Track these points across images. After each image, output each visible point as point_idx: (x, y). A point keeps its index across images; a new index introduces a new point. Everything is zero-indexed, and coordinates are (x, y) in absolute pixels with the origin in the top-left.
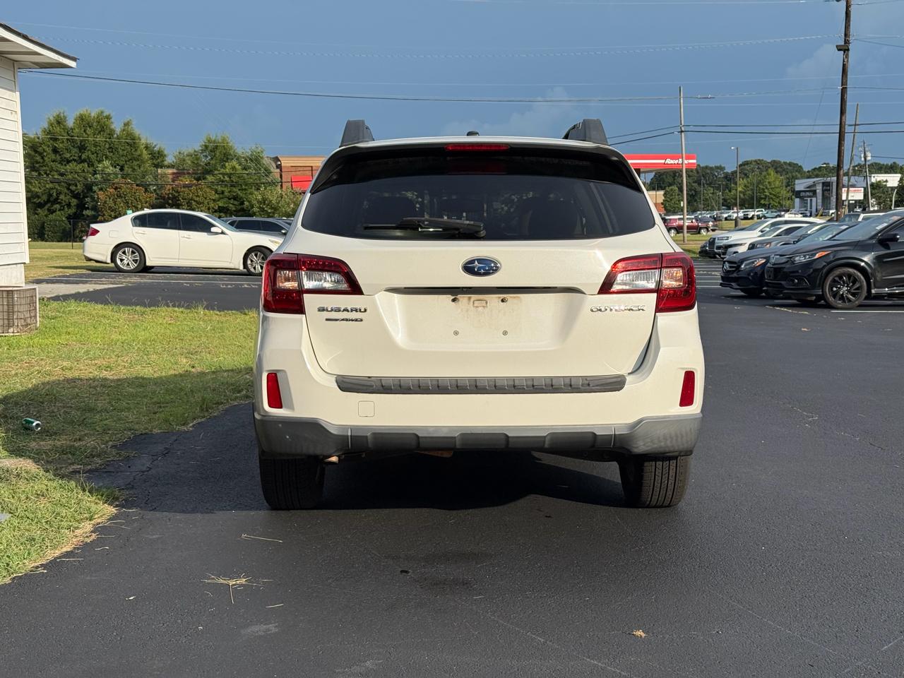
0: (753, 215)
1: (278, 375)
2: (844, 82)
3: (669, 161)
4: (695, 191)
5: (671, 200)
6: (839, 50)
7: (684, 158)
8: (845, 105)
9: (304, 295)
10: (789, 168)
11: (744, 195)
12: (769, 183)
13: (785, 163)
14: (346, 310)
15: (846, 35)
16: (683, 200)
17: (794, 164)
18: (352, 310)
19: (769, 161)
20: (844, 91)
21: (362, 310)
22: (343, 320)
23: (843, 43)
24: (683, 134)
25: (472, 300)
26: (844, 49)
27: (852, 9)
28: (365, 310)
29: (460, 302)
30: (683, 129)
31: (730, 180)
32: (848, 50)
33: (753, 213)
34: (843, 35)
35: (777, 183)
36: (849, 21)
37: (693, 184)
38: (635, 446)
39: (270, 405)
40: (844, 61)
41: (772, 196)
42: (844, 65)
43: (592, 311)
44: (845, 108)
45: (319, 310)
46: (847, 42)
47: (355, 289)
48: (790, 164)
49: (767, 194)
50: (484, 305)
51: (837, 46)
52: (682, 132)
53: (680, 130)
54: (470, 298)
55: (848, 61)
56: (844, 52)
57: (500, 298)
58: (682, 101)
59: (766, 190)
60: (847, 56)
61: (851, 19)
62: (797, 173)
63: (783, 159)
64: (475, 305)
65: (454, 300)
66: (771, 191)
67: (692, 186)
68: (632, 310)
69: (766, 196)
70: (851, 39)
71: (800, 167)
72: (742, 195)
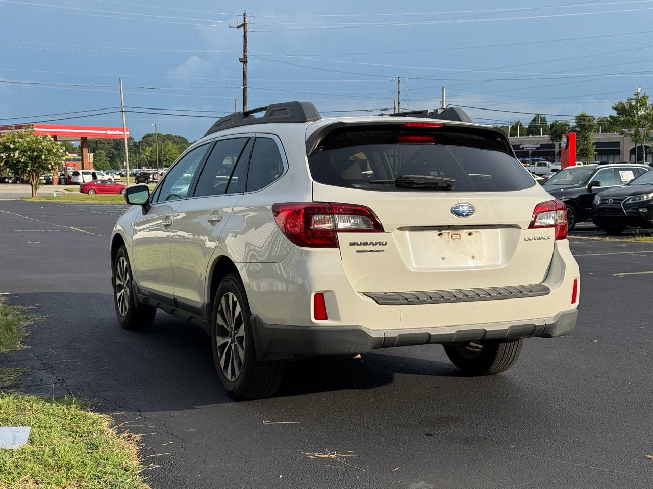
0: (162, 173)
1: (325, 295)
2: (245, 84)
3: (109, 132)
4: (113, 154)
5: (100, 160)
6: (241, 61)
7: (125, 131)
8: (246, 99)
9: (338, 233)
10: (178, 140)
11: (151, 158)
12: (168, 150)
13: (176, 136)
14: (371, 244)
15: (244, 51)
16: (126, 161)
17: (182, 137)
18: (376, 244)
19: (165, 135)
20: (245, 90)
21: (384, 244)
22: (369, 251)
23: (243, 57)
24: (124, 113)
25: (451, 234)
26: (244, 61)
27: (248, 34)
28: (386, 244)
29: (443, 236)
30: (124, 109)
31: (138, 147)
32: (247, 62)
33: (162, 171)
34: (243, 51)
35: (174, 150)
36: (246, 42)
37: (111, 149)
38: (554, 332)
39: (316, 318)
40: (244, 69)
41: (171, 159)
42: (244, 72)
43: (525, 240)
44: (246, 101)
45: (351, 244)
46: (245, 56)
47: (379, 228)
48: (179, 137)
49: (168, 158)
50: (459, 237)
51: (240, 59)
52: (123, 111)
53: (121, 110)
54: (449, 233)
55: (246, 69)
56: (244, 63)
57: (467, 232)
58: (122, 89)
59: (167, 155)
60: (246, 66)
61: (248, 41)
62: (184, 144)
63: (175, 134)
64: (453, 238)
65: (439, 235)
66: (170, 156)
67: (110, 150)
68: (545, 239)
69: (167, 159)
70: (248, 54)
71: (186, 139)
72: (149, 159)
